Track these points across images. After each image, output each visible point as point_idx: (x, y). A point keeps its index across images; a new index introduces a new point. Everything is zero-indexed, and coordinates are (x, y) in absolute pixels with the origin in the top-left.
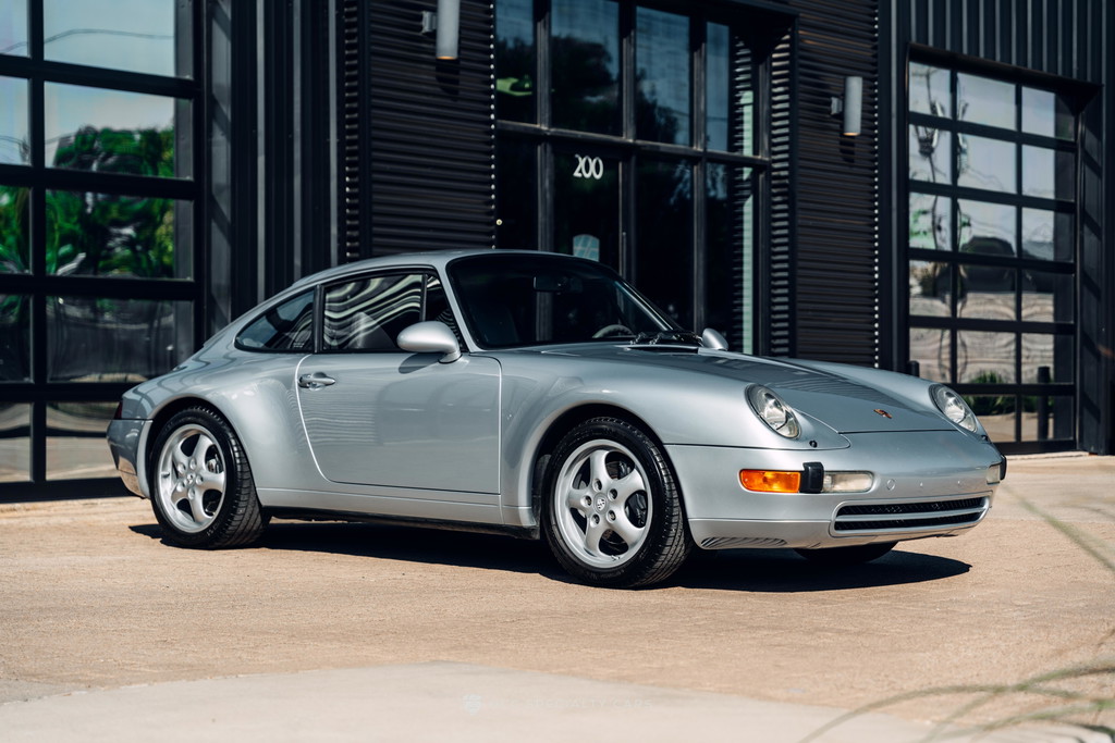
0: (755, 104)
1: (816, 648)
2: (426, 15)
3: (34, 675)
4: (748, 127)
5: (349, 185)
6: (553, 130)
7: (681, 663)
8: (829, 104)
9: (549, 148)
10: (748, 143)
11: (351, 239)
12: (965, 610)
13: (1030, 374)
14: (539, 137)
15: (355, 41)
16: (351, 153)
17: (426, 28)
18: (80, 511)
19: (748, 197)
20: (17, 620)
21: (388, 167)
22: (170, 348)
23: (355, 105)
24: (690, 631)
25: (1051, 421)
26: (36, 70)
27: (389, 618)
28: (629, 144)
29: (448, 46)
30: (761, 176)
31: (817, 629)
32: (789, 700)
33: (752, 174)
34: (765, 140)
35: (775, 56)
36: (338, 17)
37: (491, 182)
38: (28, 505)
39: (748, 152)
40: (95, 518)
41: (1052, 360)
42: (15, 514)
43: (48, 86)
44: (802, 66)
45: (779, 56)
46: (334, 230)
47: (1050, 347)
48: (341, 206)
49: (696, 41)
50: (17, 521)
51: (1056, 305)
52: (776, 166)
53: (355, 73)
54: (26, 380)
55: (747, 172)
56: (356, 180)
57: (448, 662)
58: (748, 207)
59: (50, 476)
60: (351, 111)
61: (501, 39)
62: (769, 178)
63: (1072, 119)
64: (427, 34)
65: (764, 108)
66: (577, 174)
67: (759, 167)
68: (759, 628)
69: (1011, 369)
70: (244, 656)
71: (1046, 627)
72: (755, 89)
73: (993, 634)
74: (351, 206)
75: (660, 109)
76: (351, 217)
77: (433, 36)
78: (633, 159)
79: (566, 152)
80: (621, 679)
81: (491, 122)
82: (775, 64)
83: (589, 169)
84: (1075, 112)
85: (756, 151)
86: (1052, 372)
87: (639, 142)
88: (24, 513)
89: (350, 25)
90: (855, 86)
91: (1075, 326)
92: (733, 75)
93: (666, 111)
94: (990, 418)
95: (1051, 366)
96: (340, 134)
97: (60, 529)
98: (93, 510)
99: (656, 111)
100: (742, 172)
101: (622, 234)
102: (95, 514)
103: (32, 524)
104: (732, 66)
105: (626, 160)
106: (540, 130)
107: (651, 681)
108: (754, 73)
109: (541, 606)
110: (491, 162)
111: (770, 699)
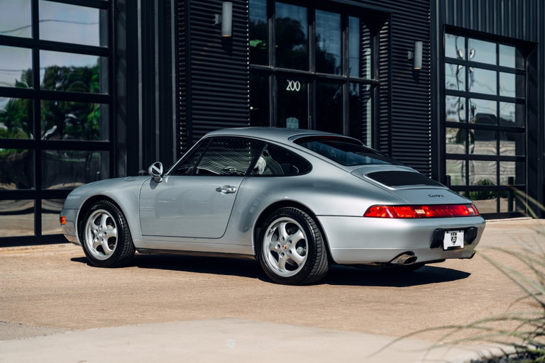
0: (372, 55)
1: (395, 311)
2: (217, 16)
3: (47, 325)
4: (368, 65)
5: (181, 96)
6: (276, 68)
7: (334, 318)
8: (407, 54)
9: (275, 77)
10: (368, 73)
11: (183, 121)
12: (464, 293)
13: (504, 180)
14: (270, 72)
15: (184, 28)
16: (182, 81)
17: (217, 22)
18: (57, 249)
19: (369, 99)
20: (36, 300)
21: (199, 87)
22: (98, 173)
23: (183, 58)
24: (339, 304)
25: (514, 202)
26: (36, 44)
27: (202, 299)
28: (312, 75)
29: (227, 29)
30: (375, 89)
31: (396, 302)
32: (381, 334)
33: (371, 87)
34: (377, 72)
35: (381, 32)
36: (176, 18)
37: (248, 94)
38: (33, 247)
39: (368, 77)
40: (65, 252)
41: (514, 173)
42: (28, 251)
43: (41, 51)
44: (394, 36)
45: (383, 32)
46: (174, 117)
47: (514, 166)
48: (178, 106)
49: (344, 26)
50: (29, 254)
51: (516, 147)
52: (382, 84)
53: (183, 43)
54: (33, 189)
55: (368, 87)
56: (184, 93)
57: (230, 318)
58: (369, 104)
59: (44, 233)
60: (182, 61)
61: (252, 21)
62: (379, 89)
63: (523, 60)
64: (217, 25)
65: (376, 57)
66: (288, 89)
67: (373, 85)
68: (370, 302)
69: (495, 177)
70: (139, 316)
71: (500, 301)
72: (371, 47)
73: (476, 304)
74: (182, 106)
75: (328, 54)
76: (183, 111)
77: (220, 26)
78: (315, 82)
79: (283, 79)
80: (307, 325)
81: (248, 65)
82: (381, 36)
83: (294, 86)
84: (525, 56)
85: (372, 77)
86: (515, 179)
87: (317, 73)
88: (32, 250)
89: (181, 21)
90: (419, 46)
91: (525, 158)
92: (361, 41)
93: (331, 55)
94: (486, 201)
95: (514, 176)
96: (177, 72)
97: (49, 258)
98: (64, 249)
99: (326, 55)
100: (366, 87)
101: (309, 117)
102: (65, 250)
103: (36, 256)
104: (361, 37)
105: (311, 82)
106: (270, 69)
107: (320, 326)
108: (371, 40)
109: (272, 293)
110: (247, 84)
111: (372, 333)
